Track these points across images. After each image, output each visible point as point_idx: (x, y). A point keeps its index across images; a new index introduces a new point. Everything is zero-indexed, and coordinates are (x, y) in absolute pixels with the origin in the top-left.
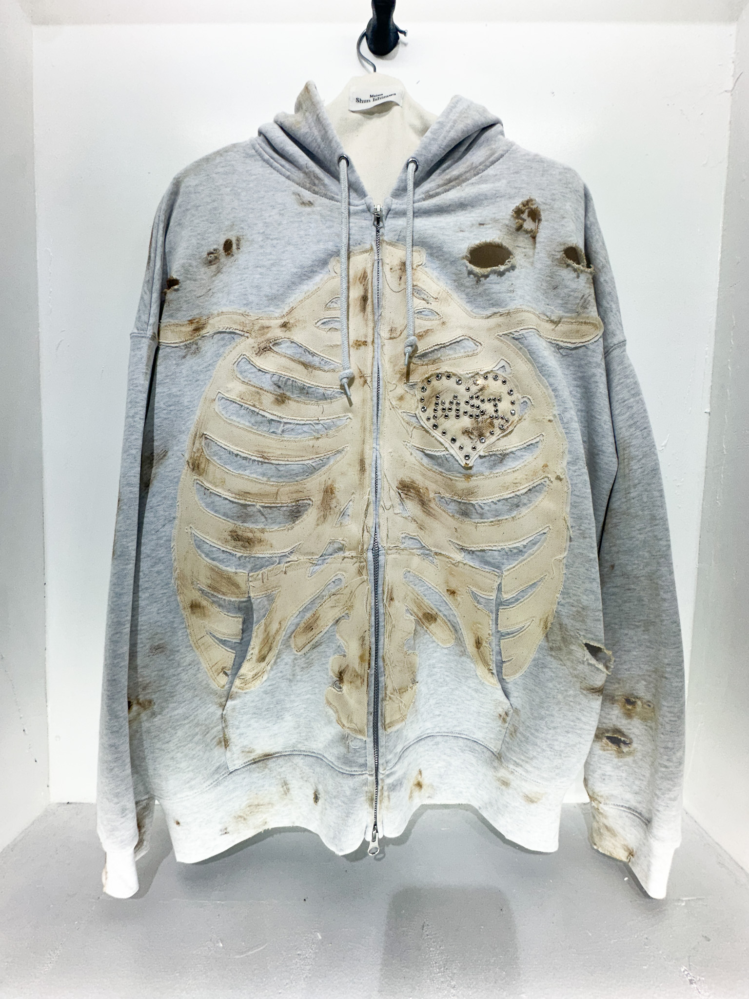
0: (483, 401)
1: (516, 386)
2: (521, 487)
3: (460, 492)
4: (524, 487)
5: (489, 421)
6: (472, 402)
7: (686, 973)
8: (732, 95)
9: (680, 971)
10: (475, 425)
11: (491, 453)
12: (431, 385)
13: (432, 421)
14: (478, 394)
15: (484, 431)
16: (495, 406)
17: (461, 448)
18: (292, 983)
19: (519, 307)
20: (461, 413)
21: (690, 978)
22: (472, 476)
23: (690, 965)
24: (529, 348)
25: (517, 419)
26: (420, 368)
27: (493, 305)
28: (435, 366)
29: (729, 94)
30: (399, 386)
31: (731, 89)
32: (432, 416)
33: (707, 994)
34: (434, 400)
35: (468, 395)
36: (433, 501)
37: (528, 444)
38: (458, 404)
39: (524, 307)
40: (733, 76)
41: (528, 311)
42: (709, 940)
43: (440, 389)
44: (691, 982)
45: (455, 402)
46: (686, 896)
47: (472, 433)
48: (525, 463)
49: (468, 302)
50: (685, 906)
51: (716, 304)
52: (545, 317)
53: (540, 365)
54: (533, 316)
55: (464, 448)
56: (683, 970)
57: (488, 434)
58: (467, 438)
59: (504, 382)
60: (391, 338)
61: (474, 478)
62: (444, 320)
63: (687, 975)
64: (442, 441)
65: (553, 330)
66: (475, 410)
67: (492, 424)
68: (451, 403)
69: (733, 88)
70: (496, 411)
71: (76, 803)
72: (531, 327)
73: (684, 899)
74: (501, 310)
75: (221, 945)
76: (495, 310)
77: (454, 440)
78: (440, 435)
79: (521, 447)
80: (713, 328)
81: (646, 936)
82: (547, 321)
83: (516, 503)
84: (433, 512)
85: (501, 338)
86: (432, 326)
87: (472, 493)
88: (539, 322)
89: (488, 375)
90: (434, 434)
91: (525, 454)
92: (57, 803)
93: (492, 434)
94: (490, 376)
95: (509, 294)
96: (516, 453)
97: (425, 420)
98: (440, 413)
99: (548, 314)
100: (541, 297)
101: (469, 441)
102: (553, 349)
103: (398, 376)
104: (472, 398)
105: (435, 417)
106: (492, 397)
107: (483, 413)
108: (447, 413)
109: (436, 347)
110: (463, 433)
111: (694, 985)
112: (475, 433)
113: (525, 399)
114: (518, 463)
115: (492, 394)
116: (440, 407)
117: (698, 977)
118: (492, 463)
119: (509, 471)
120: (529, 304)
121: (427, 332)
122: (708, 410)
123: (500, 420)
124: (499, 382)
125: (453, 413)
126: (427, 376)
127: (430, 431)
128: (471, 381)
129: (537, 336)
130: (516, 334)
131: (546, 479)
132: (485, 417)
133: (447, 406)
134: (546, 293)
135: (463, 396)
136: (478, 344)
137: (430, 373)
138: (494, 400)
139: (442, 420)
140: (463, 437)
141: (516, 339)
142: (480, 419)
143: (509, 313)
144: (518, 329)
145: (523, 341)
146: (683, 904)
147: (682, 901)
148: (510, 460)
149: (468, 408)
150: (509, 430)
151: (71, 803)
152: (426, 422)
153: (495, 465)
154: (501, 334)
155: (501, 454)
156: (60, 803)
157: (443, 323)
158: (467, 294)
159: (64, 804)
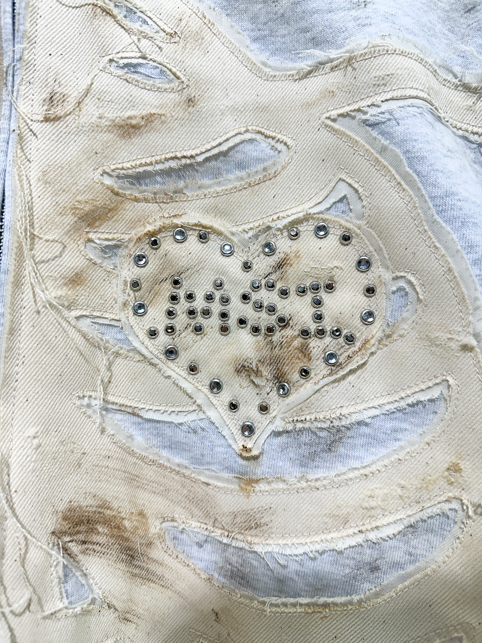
0: (284, 293)
1: (379, 250)
2: (385, 521)
3: (225, 520)
4: (391, 519)
5: (297, 343)
6: (254, 297)
10: (266, 352)
11: (299, 425)
12: (161, 251)
13: (163, 339)
14: (273, 277)
15: (286, 368)
16: (318, 303)
17: (233, 406)
19: (379, 41)
20: (232, 321)
22: (257, 481)
24: (409, 147)
25: (379, 334)
26: (128, 205)
27: (316, 42)
28: (170, 209)
30: (71, 245)
32: (161, 328)
34: (167, 289)
35: (248, 278)
36: (157, 542)
37: (410, 401)
38: (225, 301)
39: (393, 43)
41: (402, 53)
43: (183, 263)
45: (218, 295)
47: (257, 373)
48: (401, 455)
49: (256, 40)
52: (450, 77)
53: (440, 192)
54: (418, 67)
55: (241, 407)
57: (296, 376)
58: (245, 383)
59: (346, 239)
60: (47, 119)
61: (262, 486)
62: (192, 92)
64: (189, 388)
65: (469, 109)
66: (264, 315)
67: (304, 351)
68: (209, 298)
70: (319, 317)
72: (414, 93)
74: (333, 54)
76: (319, 54)
77: (216, 386)
78: (184, 374)
79: (392, 407)
82: (457, 87)
83: (367, 559)
84: (159, 570)
85: (336, 126)
86: (161, 106)
87: (257, 526)
88: (436, 85)
89: (301, 228)
90: (169, 373)
91: (404, 425)
93: (305, 373)
94: (307, 229)
95: (353, 13)
96: (377, 423)
97: (143, 336)
98: (181, 320)
99: (457, 69)
100: (439, 27)
101: (252, 391)
102: (472, 156)
103: (70, 219)
104: (256, 288)
105: (170, 330)
106: (308, 283)
107: (283, 322)
108: (200, 320)
109: (173, 164)
110: (238, 371)
112: (266, 372)
113: (402, 283)
114: (383, 451)
115: (307, 274)
116: (183, 306)
118: (305, 450)
119: (351, 475)
120: (410, 37)
121: (149, 119)
123: (328, 339)
124: (333, 240)
125: (215, 321)
126: (150, 228)
127: (161, 365)
128: (256, 247)
129: (430, 118)
130: (373, 111)
131: (455, 505)
132: (288, 332)
133: (199, 304)
134: (449, 18)
135: (236, 283)
136: (280, 147)
137: (159, 224)
138: (316, 288)
139: (188, 337)
140: (237, 379)
141: (373, 125)
142: (277, 337)
143: (350, 61)
144: (378, 99)
145: (391, 127)
148: (360, 441)
149: (248, 311)
150: (353, 365)
152: (147, 341)
153: (313, 456)
154: (334, 113)
155: (328, 429)
157: (190, 101)
158: (254, 19)
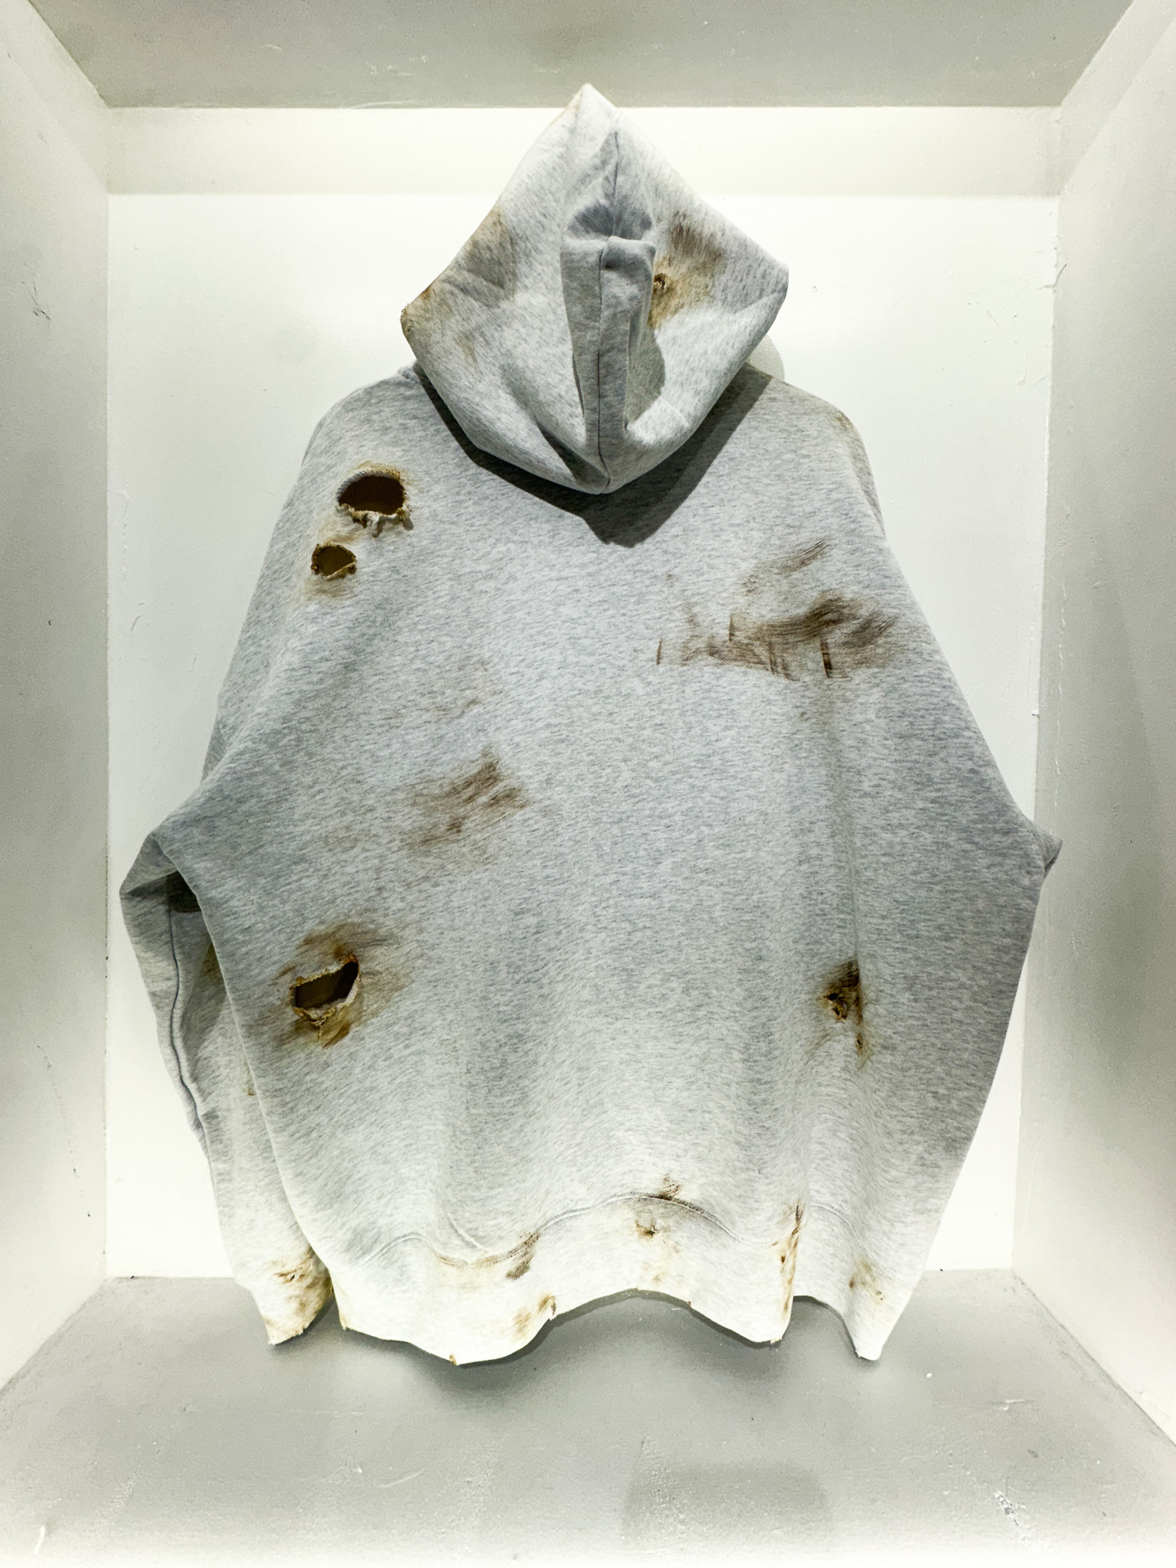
7: (1001, 1499)
8: (1055, 291)
9: (994, 1498)
18: (460, 1520)
21: (1006, 1506)
23: (1007, 1489)
29: (1051, 290)
31: (1053, 283)
33: (1028, 1526)
40: (1056, 266)
42: (1036, 1457)
44: (1007, 1511)
46: (1010, 1399)
50: (1008, 1411)
51: (1042, 567)
56: (997, 1496)
63: (1002, 1503)
69: (1056, 284)
71: (144, 1278)
73: (1008, 1401)
75: (360, 1471)
80: (1040, 601)
81: (951, 1452)
92: (117, 1278)
111: (1011, 1516)
117: (1017, 1505)
122: (1036, 712)
146: (1006, 1409)
147: (1005, 1404)
151: (137, 1278)
156: (121, 1278)
159: (126, 1278)
